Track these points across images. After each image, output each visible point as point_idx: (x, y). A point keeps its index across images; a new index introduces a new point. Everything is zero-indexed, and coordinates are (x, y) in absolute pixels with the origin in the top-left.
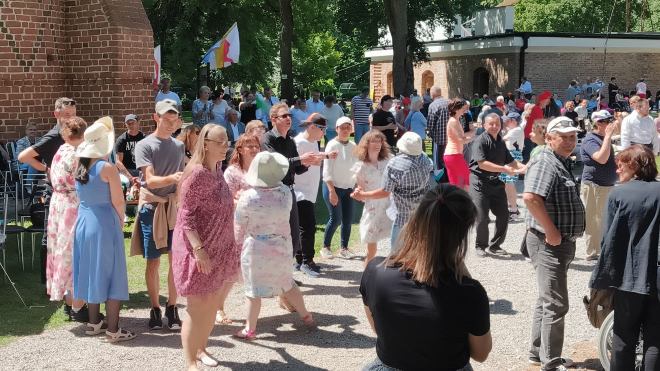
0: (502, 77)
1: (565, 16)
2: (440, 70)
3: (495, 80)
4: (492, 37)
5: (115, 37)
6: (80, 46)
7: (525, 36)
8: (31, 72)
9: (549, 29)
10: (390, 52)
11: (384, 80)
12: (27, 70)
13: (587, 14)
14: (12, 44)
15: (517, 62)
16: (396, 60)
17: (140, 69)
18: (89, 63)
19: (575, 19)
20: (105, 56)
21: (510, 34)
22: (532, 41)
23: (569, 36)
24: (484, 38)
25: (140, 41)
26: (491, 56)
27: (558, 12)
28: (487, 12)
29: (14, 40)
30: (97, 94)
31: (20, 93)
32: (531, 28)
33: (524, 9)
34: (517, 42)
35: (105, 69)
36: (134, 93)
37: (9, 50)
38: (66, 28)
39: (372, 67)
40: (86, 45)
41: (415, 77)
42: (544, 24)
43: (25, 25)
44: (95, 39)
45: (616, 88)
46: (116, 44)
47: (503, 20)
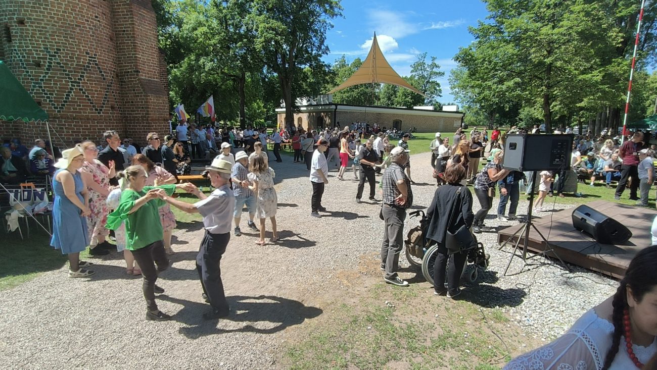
0: (328, 121)
1: (351, 99)
2: (305, 117)
3: (326, 122)
4: (324, 105)
5: (147, 99)
6: (129, 102)
7: (336, 105)
8: (102, 114)
9: (345, 103)
10: (284, 110)
11: (283, 120)
12: (99, 113)
13: (358, 98)
14: (89, 100)
15: (333, 114)
16: (287, 112)
17: (162, 114)
18: (135, 111)
19: (354, 100)
20: (142, 108)
21: (330, 104)
22: (339, 107)
23: (352, 106)
24: (321, 105)
25: (161, 101)
26: (324, 112)
27: (348, 97)
28: (322, 96)
29: (90, 98)
30: (139, 126)
31: (96, 124)
32: (338, 102)
33: (336, 95)
34: (334, 107)
35: (143, 114)
36: (158, 126)
37: (88, 103)
38: (122, 94)
39: (278, 115)
40: (132, 102)
41: (295, 119)
42: (343, 101)
43: (96, 91)
44: (137, 99)
45: (369, 125)
46: (147, 102)
47: (328, 99)
